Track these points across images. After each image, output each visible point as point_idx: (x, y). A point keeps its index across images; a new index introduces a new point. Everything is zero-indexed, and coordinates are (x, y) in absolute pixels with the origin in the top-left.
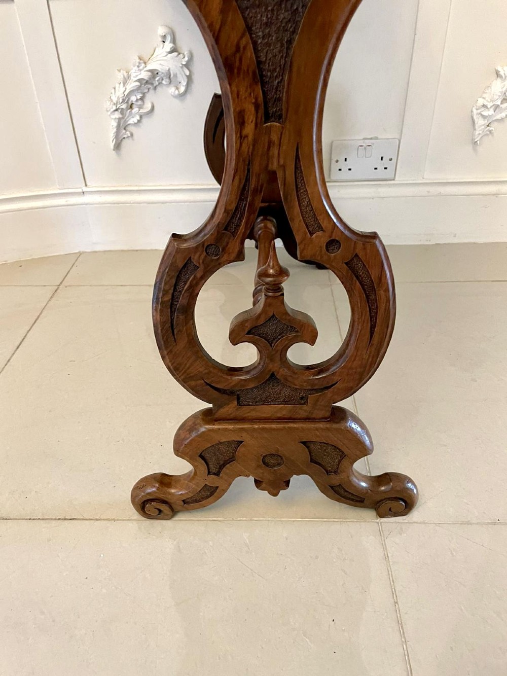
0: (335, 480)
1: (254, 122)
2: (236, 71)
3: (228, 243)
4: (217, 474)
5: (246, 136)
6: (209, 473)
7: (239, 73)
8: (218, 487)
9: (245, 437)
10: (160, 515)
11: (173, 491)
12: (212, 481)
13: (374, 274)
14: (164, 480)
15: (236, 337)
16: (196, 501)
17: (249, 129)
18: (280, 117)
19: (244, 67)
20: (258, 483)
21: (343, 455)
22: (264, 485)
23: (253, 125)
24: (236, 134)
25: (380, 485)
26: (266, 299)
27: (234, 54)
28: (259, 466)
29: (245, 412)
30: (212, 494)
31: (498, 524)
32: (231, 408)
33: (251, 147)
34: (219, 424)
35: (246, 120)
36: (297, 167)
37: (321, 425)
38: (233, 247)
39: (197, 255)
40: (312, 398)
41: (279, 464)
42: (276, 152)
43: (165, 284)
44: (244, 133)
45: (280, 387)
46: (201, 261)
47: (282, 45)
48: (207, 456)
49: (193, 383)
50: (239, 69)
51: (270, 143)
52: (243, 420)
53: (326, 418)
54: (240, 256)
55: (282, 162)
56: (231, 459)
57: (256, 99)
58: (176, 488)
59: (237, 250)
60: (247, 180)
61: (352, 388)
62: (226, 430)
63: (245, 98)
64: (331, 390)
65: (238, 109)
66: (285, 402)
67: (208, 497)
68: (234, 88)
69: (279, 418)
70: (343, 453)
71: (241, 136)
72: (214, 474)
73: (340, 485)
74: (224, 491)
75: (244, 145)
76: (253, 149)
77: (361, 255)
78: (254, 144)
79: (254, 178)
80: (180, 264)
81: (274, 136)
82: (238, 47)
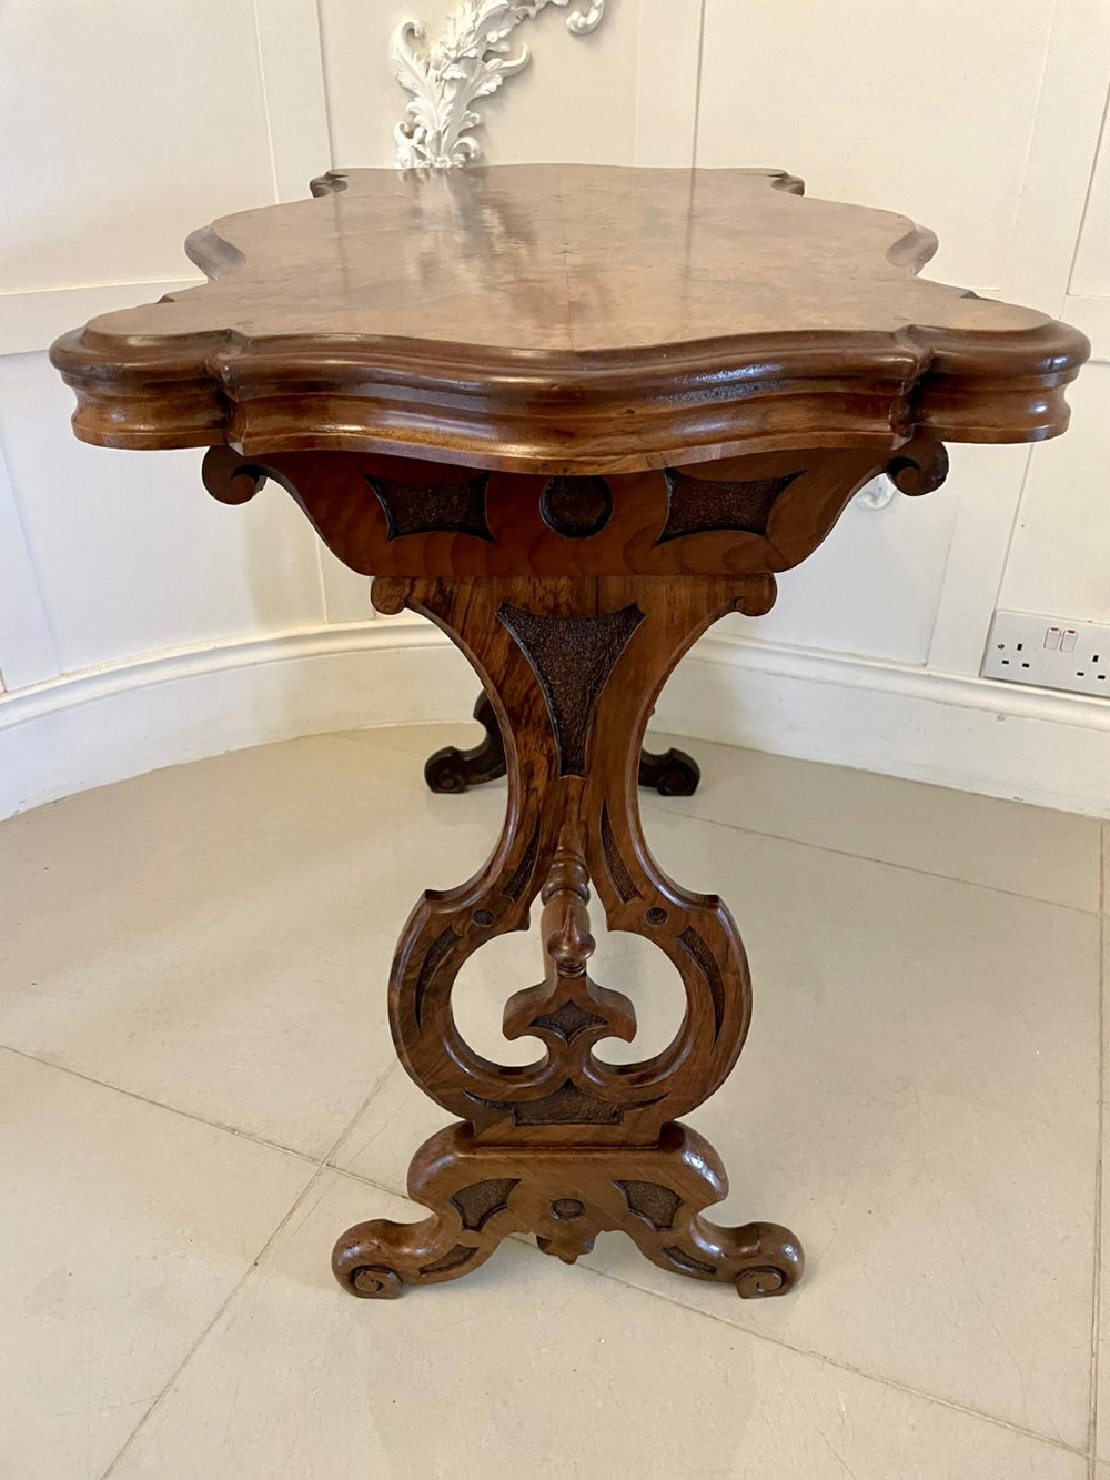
0: (668, 1238)
1: (546, 773)
2: (523, 721)
3: (505, 910)
4: (478, 1228)
5: (536, 789)
6: (466, 1226)
7: (527, 725)
8: (477, 1248)
9: (523, 1173)
10: (380, 1292)
11: (406, 1250)
12: (469, 1239)
13: (716, 950)
14: (388, 1231)
15: (512, 1030)
16: (440, 1270)
17: (540, 782)
18: (582, 766)
19: (535, 717)
20: (543, 1244)
21: (679, 1202)
22: (552, 1246)
23: (545, 778)
24: (522, 788)
25: (740, 1245)
26: (559, 981)
28: (545, 1217)
29: (525, 1133)
30: (466, 1259)
32: (503, 1129)
33: (541, 802)
34: (484, 1152)
35: (535, 771)
36: (605, 824)
37: (644, 1156)
38: (514, 913)
39: (461, 923)
40: (629, 1116)
41: (577, 1214)
42: (576, 808)
43: (411, 959)
44: (533, 786)
45: (580, 1098)
46: (466, 929)
47: (584, 695)
48: (463, 1201)
49: (444, 1092)
50: (528, 719)
51: (568, 798)
52: (520, 1145)
53: (653, 1144)
54: (524, 924)
55: (583, 818)
56: (501, 1205)
57: (551, 750)
58: (408, 1246)
59: (519, 917)
60: (537, 835)
61: (691, 1102)
62: (491, 1161)
63: (535, 750)
64: (659, 1103)
65: (525, 760)
66: (587, 1120)
67: (459, 1263)
68: (521, 740)
69: (579, 1144)
70: (679, 1198)
71: (528, 788)
72: (472, 1228)
73: (675, 1247)
74: (488, 1255)
75: (532, 799)
76: (544, 803)
77: (696, 927)
78: (547, 796)
79: (545, 835)
80: (436, 934)
81: (573, 790)
82: (527, 698)
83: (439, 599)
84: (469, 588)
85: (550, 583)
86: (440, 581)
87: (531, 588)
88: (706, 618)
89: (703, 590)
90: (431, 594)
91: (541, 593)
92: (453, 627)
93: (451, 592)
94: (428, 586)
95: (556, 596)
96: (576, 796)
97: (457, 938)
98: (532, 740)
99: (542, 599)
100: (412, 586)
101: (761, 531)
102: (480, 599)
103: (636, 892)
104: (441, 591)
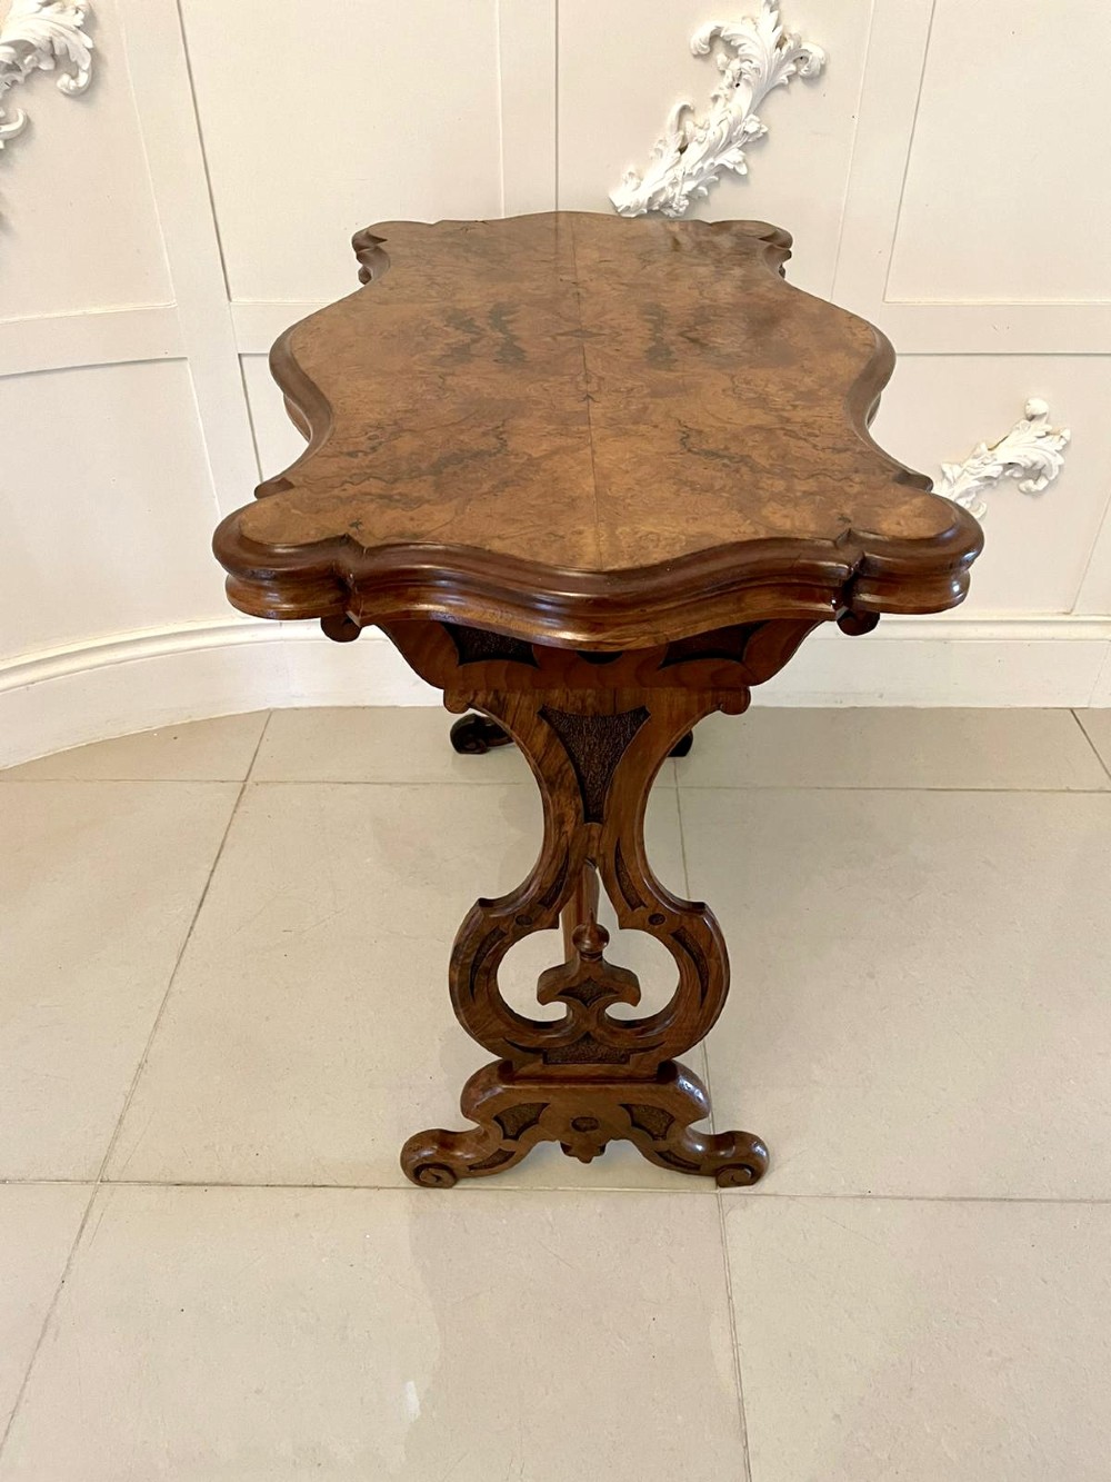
0: (662, 1145)
1: (573, 822)
2: (557, 785)
3: (540, 915)
4: (515, 1138)
5: (566, 832)
6: (506, 1137)
7: (560, 787)
8: (513, 1153)
9: (551, 1098)
10: (439, 1183)
11: (459, 1154)
12: (509, 1145)
13: (703, 944)
14: (445, 1139)
15: (543, 998)
16: (486, 1167)
17: (569, 828)
18: (601, 815)
19: (566, 783)
20: (566, 1149)
21: (672, 1119)
22: (572, 1151)
23: (573, 825)
24: (555, 832)
25: (719, 1149)
26: (581, 965)
27: (556, 775)
28: (567, 1130)
29: (552, 1070)
30: (506, 1160)
31: (869, 1197)
32: (535, 1067)
33: (570, 841)
34: (520, 1084)
35: (566, 820)
36: (618, 856)
37: (645, 1087)
38: (547, 917)
39: (506, 923)
40: (634, 1058)
41: (593, 1128)
42: (596, 845)
43: (468, 948)
44: (563, 830)
45: (596, 1045)
46: (510, 928)
47: (604, 767)
48: (504, 1118)
49: (490, 1041)
50: (561, 784)
51: (590, 839)
52: (549, 1079)
53: (649, 1077)
54: (555, 925)
55: (602, 852)
56: (534, 1121)
57: (577, 806)
58: (461, 1151)
59: (550, 919)
60: (567, 862)
61: (681, 1048)
62: (529, 1091)
63: (566, 805)
64: (657, 1049)
65: (558, 813)
66: (601, 1060)
67: (501, 1163)
69: (594, 1077)
70: (672, 1117)
71: (560, 832)
72: (511, 1138)
73: (668, 1151)
74: (523, 1156)
75: (564, 838)
76: (573, 841)
77: (687, 927)
78: (574, 838)
79: (573, 863)
80: (487, 931)
81: (595, 833)
82: (560, 771)
83: (496, 703)
84: (518, 696)
85: (579, 692)
86: (496, 692)
87: (565, 696)
88: (697, 716)
89: (696, 697)
90: (489, 700)
91: (572, 699)
92: (505, 721)
93: (505, 699)
94: (488, 694)
95: (583, 701)
96: (596, 836)
97: (504, 934)
98: (563, 799)
99: (573, 704)
100: (476, 694)
101: (738, 658)
102: (526, 703)
103: (642, 904)
104: (497, 698)
